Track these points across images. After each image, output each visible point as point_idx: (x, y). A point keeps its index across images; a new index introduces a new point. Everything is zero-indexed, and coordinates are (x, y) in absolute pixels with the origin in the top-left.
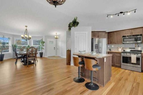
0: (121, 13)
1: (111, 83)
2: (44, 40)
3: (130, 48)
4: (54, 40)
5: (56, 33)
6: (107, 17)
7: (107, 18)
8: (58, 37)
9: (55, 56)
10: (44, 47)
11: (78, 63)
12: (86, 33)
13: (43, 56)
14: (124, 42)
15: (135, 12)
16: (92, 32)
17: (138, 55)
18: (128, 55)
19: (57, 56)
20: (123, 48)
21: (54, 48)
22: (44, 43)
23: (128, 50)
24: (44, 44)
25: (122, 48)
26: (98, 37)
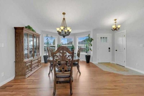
2: (91, 37)
4: (109, 36)
5: (115, 20)
8: (119, 26)
9: (111, 62)
10: (92, 48)
13: (90, 61)
19: (115, 63)
21: (109, 48)
22: (91, 41)
24: (92, 43)
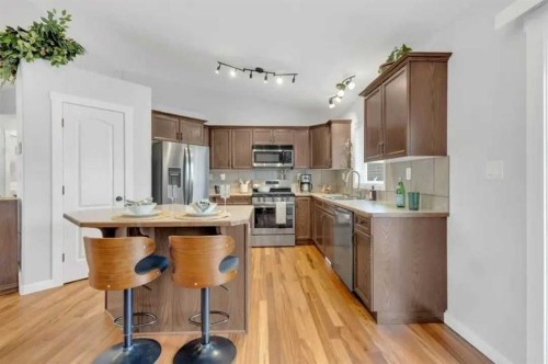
0: (259, 70)
1: (258, 306)
3: (268, 183)
6: (219, 68)
7: (217, 72)
11: (133, 268)
12: (124, 114)
14: (255, 165)
15: (294, 80)
16: (154, 112)
17: (288, 200)
18: (268, 203)
20: (251, 183)
23: (266, 189)
25: (248, 182)
26: (179, 138)
